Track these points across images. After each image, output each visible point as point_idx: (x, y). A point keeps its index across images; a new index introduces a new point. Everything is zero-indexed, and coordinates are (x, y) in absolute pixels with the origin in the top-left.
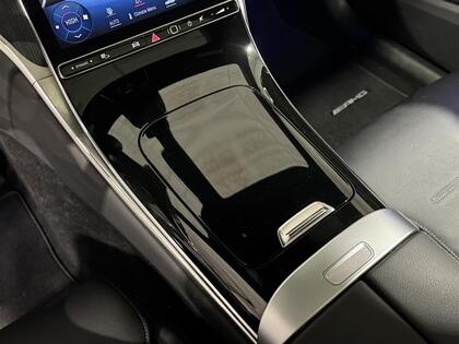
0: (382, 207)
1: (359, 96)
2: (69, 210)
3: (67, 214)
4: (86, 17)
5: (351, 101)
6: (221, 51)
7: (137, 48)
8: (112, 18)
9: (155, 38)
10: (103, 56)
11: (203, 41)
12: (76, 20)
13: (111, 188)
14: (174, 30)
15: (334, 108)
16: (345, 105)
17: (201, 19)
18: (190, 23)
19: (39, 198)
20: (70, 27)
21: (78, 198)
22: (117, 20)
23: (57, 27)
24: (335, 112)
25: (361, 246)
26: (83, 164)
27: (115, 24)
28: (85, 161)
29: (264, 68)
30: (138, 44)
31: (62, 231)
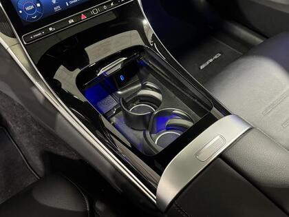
0: (230, 114)
1: (216, 57)
2: (36, 134)
3: (34, 136)
4: (38, 5)
5: (211, 60)
6: (125, 23)
7: (72, 23)
8: (56, 5)
9: (83, 17)
10: (51, 29)
11: (114, 17)
12: (32, 7)
13: (59, 112)
14: (95, 11)
15: (201, 65)
16: (208, 63)
17: (112, 4)
18: (105, 7)
19: (16, 128)
20: (29, 11)
21: (40, 125)
22: (59, 7)
23: (21, 12)
24: (201, 68)
25: (218, 137)
26: (41, 99)
27: (57, 9)
28: (42, 97)
29: (153, 34)
30: (73, 21)
31: (32, 148)
